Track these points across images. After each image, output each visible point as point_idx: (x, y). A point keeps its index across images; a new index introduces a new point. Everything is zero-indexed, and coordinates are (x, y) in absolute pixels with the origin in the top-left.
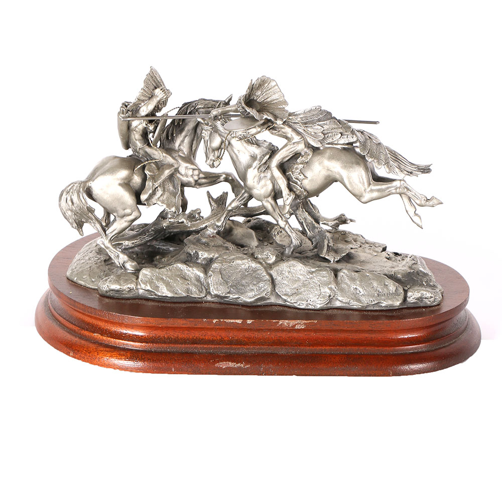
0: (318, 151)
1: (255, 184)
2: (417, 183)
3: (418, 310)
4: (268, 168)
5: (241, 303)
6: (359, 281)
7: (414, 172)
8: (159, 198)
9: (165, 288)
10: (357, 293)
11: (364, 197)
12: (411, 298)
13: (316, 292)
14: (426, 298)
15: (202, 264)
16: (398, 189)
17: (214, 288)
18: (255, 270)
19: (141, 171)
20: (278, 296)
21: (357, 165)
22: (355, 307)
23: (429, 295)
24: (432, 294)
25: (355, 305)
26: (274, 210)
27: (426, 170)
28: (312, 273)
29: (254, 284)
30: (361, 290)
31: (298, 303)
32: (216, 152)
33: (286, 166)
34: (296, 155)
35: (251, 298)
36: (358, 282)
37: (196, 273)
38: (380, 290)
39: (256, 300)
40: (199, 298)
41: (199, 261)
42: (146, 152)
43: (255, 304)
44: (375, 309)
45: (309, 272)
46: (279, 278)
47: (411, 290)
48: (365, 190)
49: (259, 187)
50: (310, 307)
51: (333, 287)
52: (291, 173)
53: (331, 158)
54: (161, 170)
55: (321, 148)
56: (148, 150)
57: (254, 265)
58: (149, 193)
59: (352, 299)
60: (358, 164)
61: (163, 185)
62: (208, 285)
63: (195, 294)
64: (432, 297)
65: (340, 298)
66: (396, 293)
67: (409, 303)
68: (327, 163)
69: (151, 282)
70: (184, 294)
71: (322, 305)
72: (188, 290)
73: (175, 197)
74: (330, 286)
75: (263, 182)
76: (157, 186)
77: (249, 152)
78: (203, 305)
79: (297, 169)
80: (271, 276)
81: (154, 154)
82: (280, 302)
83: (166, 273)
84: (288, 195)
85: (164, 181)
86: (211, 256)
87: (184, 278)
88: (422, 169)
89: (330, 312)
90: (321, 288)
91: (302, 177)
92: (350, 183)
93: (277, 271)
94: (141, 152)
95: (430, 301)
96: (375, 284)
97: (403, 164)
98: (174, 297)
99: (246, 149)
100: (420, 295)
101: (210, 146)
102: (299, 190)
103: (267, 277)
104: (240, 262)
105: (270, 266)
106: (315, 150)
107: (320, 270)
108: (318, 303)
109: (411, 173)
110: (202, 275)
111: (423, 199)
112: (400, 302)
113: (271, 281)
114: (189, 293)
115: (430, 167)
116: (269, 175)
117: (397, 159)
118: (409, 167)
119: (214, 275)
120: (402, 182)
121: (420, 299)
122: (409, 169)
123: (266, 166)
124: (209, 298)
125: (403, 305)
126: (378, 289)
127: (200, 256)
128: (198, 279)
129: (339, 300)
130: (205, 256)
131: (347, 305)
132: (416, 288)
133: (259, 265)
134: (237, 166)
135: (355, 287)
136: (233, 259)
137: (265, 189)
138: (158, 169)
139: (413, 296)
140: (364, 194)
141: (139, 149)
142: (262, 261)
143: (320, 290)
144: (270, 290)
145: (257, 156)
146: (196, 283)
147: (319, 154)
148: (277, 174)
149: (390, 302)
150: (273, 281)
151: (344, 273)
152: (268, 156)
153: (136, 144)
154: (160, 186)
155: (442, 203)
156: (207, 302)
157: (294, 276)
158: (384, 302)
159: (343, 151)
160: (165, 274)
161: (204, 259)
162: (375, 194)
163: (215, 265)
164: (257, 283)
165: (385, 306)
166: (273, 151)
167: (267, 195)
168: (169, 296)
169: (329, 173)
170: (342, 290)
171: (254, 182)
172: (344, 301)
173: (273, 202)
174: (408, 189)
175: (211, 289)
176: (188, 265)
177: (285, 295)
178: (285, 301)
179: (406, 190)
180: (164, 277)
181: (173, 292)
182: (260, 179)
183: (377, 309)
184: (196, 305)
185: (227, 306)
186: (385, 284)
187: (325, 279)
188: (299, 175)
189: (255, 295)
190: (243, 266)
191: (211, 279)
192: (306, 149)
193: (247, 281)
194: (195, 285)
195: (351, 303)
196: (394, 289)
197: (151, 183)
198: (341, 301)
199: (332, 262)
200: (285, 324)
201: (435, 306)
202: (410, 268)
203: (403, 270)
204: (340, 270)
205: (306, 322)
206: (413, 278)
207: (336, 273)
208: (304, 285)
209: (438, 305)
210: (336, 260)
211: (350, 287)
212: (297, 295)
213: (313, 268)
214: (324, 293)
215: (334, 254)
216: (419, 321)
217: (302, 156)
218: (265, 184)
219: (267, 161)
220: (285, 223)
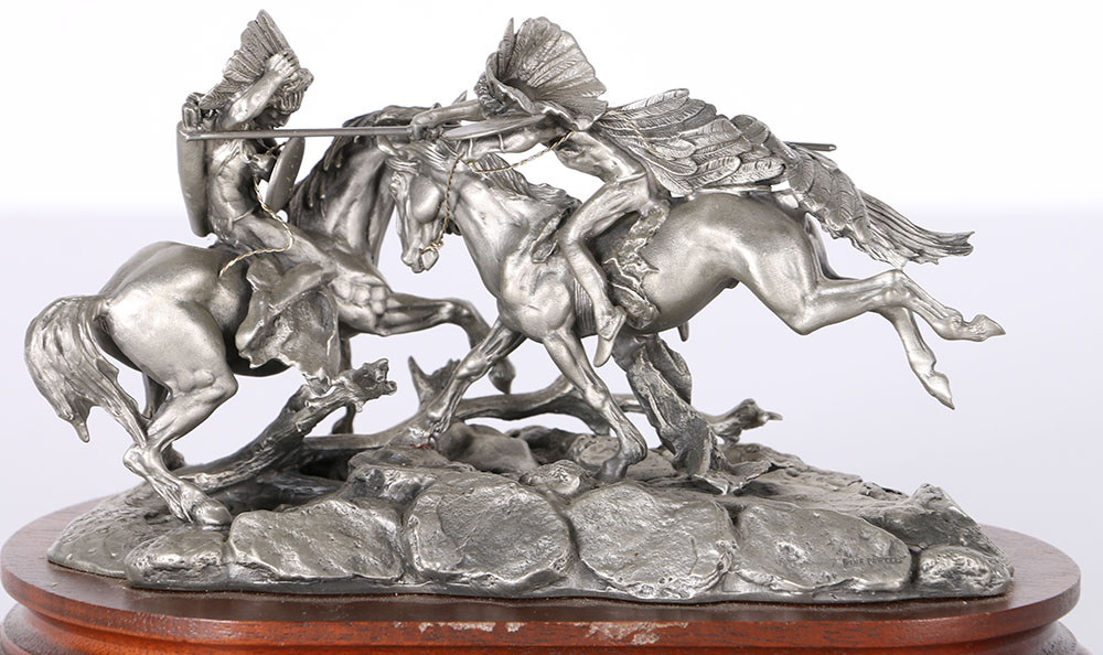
0: (683, 206)
1: (526, 293)
3: (945, 600)
4: (559, 251)
5: (491, 591)
6: (795, 530)
7: (928, 250)
8: (283, 345)
9: (296, 558)
10: (790, 561)
11: (802, 315)
12: (931, 571)
13: (686, 558)
14: (969, 573)
15: (392, 501)
16: (888, 293)
17: (423, 553)
18: (527, 509)
19: (237, 277)
20: (588, 573)
21: (782, 233)
22: (786, 594)
23: (974, 565)
24: (983, 562)
25: (787, 588)
26: (575, 363)
27: (959, 246)
28: (673, 513)
29: (525, 543)
30: (801, 552)
31: (639, 588)
32: (427, 228)
33: (602, 242)
34: (629, 217)
35: (516, 575)
36: (792, 533)
37: (377, 522)
38: (850, 551)
39: (530, 580)
40: (384, 582)
41: (386, 494)
42: (250, 232)
43: (526, 594)
44: (838, 599)
45: (667, 512)
46: (589, 528)
47: (928, 552)
48: (803, 298)
49: (534, 300)
50: (670, 596)
51: (728, 543)
52: (615, 260)
53: (716, 219)
54: (288, 274)
55: (691, 198)
56: (257, 226)
57: (524, 496)
58: (258, 327)
59: (778, 573)
60: (784, 230)
61: (292, 313)
62: (408, 547)
63: (375, 569)
64: (984, 571)
65: (746, 573)
66: (891, 558)
67: (925, 585)
68: (705, 231)
69: (260, 544)
70: (347, 573)
71: (700, 591)
72: (355, 562)
73: (325, 345)
74: (719, 542)
75: (544, 289)
76: (277, 312)
77: (507, 213)
78: (396, 599)
79: (630, 248)
80: (569, 522)
81: (270, 237)
82: (593, 588)
83: (300, 522)
84: (609, 313)
85: (295, 305)
86: (416, 480)
87: (345, 532)
88: (947, 243)
89: (722, 607)
90: (697, 548)
91: (642, 268)
92: (766, 278)
93: (584, 511)
94: (238, 232)
95: (979, 583)
96: (837, 537)
97: (900, 230)
98: (320, 580)
99: (502, 208)
100: (951, 564)
101: (412, 213)
102: (635, 302)
103: (560, 523)
104: (489, 490)
105: (567, 500)
106: (676, 204)
107: (695, 506)
108: (692, 586)
109: (921, 253)
110: (391, 526)
111: (953, 319)
112: (901, 579)
113: (568, 533)
114: (357, 570)
115: (969, 241)
116: (559, 268)
117: (883, 218)
118: (915, 238)
119: (423, 523)
120: (898, 275)
121: (954, 575)
122: (916, 241)
123: (553, 246)
124: (410, 583)
125: (909, 593)
126: (845, 548)
127: (387, 482)
128: (381, 535)
129: (744, 578)
130: (399, 481)
131: (765, 590)
132: (943, 548)
133: (535, 497)
134: (480, 252)
135: (784, 544)
136: (472, 485)
137: (550, 303)
138: (282, 273)
139: (935, 567)
140: (802, 309)
141: (234, 223)
142: (544, 488)
143: (695, 552)
144: (565, 553)
145: (528, 223)
146: (378, 545)
147: (686, 211)
148: (581, 261)
149: (877, 580)
150: (573, 535)
151: (755, 512)
152: (554, 223)
153: (226, 210)
154: (283, 314)
155: (1002, 332)
156: (403, 594)
157: (628, 521)
158: (862, 580)
159: (746, 202)
160: (297, 526)
161: (398, 487)
162: (830, 309)
163: (425, 500)
164: (533, 540)
165: (866, 592)
166: (568, 210)
167: (555, 320)
168: (306, 577)
169: (713, 256)
170: (751, 553)
171: (522, 288)
172: (757, 579)
173: (572, 343)
174: (914, 294)
175: (416, 556)
176: (356, 504)
177: (605, 568)
178: (607, 583)
179: (908, 294)
180: (294, 532)
181: (317, 566)
182: (538, 281)
183: (844, 599)
184: (375, 599)
185: (455, 600)
186: (861, 537)
187: (707, 525)
188: (635, 265)
189: (529, 569)
190: (496, 500)
191: (416, 532)
192: (650, 203)
193: (506, 535)
194: (375, 551)
195: (775, 585)
196: (887, 546)
197: (261, 303)
198: (749, 581)
199: (725, 493)
200: (607, 632)
201: (993, 596)
202: (926, 506)
203: (908, 510)
204: (745, 508)
205: (659, 626)
206: (933, 528)
207: (735, 514)
208: (653, 543)
209: (1001, 595)
210: (734, 488)
211: (770, 544)
212: (637, 567)
213: (675, 502)
214: (704, 560)
215: (728, 476)
216: (953, 625)
217: (643, 219)
218: (551, 295)
219: (554, 232)
220: (602, 396)
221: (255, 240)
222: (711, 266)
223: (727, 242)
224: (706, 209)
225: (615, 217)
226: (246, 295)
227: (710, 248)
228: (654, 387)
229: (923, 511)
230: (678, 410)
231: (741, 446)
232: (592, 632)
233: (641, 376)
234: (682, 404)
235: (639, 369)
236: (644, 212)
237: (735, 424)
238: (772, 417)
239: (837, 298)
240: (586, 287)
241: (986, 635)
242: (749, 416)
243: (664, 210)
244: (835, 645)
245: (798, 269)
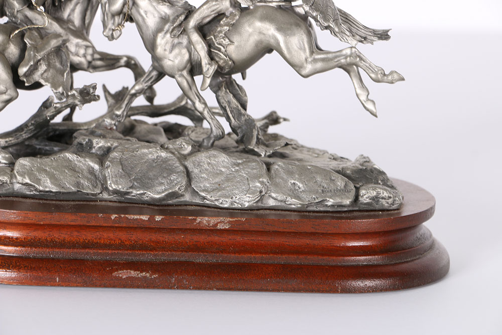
0: (247, 11)
1: (167, 53)
2: (373, 52)
3: (370, 211)
4: (184, 32)
5: (146, 201)
6: (298, 175)
7: (368, 37)
8: (42, 74)
9: (48, 181)
10: (295, 190)
11: (305, 68)
12: (365, 197)
13: (244, 187)
14: (383, 198)
15: (97, 155)
16: (348, 58)
17: (112, 181)
18: (165, 161)
19: (19, 39)
20: (195, 193)
21: (297, 26)
22: (293, 206)
23: (386, 194)
24: (390, 193)
25: (294, 203)
26: (191, 88)
27: (384, 35)
28: (238, 165)
29: (164, 177)
30: (301, 185)
31: (221, 201)
32: (116, 18)
33: (206, 28)
34: (220, 16)
35: (159, 193)
36: (297, 176)
37: (89, 164)
38: (325, 186)
39: (167, 195)
40: (93, 195)
41: (94, 151)
42: (26, 17)
43: (164, 202)
44: (318, 209)
45: (235, 164)
46: (196, 171)
47: (364, 187)
48: (306, 60)
49: (171, 56)
50: (236, 206)
51: (265, 180)
52: (212, 37)
53: (264, 18)
54: (45, 39)
55: (251, 7)
56: (29, 13)
57: (164, 154)
58: (30, 65)
59: (289, 195)
60: (298, 25)
61: (47, 59)
62: (105, 178)
63: (88, 188)
64: (390, 197)
65: (274, 195)
66: (346, 189)
67: (361, 204)
68: (258, 24)
69: (30, 174)
70: (74, 189)
71: (251, 203)
72: (78, 184)
73: (63, 75)
74: (261, 180)
75: (176, 51)
76: (39, 58)
77: (158, 12)
78: (99, 203)
79: (220, 32)
80: (186, 168)
81: (36, 19)
82: (198, 201)
83: (50, 164)
84: (209, 64)
85: (49, 54)
86: (109, 144)
87: (73, 169)
88: (378, 34)
89: (261, 212)
90: (250, 182)
91: (226, 42)
92: (288, 49)
93: (193, 163)
94: (20, 16)
95: (388, 203)
96: (319, 179)
97: (355, 26)
98: (60, 192)
99: (156, 9)
100: (375, 194)
101: (109, 10)
102: (222, 59)
103: (181, 168)
104: (146, 151)
105: (185, 157)
106: (244, 11)
107: (249, 162)
108: (247, 201)
109: (365, 38)
110: (96, 167)
111: (380, 72)
112: (350, 200)
113: (186, 173)
114: (79, 188)
115: (389, 33)
116: (185, 41)
117: (347, 20)
118: (363, 31)
119: (113, 166)
120: (353, 49)
121: (376, 199)
122: (363, 33)
123: (182, 29)
124: (105, 196)
125: (353, 207)
126: (323, 184)
127: (95, 145)
128: (91, 171)
129: (273, 198)
130: (100, 145)
131: (283, 204)
132: (370, 185)
133: (169, 155)
134: (144, 31)
135: (293, 181)
136: (138, 148)
137: (179, 58)
138: (42, 38)
139: (366, 195)
140: (305, 65)
141: (18, 11)
142: (174, 151)
143: (249, 184)
144: (184, 183)
145: (169, 17)
146: (89, 176)
147: (249, 14)
148: (196, 37)
149: (338, 200)
150: (188, 174)
151: (279, 165)
152: (182, 18)
153: (14, 5)
154: (43, 59)
155: (403, 79)
156: (102, 201)
157: (215, 168)
158: (331, 200)
159: (279, 10)
160: (49, 165)
161: (100, 148)
162: (319, 65)
163: (114, 155)
164: (169, 176)
165: (333, 206)
166: (189, 11)
167: (181, 67)
168: (54, 191)
169: (262, 36)
170: (276, 185)
171: (165, 50)
172: (279, 198)
173: (189, 78)
174: (361, 59)
175: (109, 182)
176: (79, 155)
177: (204, 191)
178: (204, 198)
179: (358, 59)
180: (47, 168)
181: (59, 186)
182: (173, 47)
183: (322, 209)
184: (88, 203)
185: (128, 205)
186: (331, 179)
187: (255, 171)
188: (222, 40)
189: (166, 190)
190: (150, 156)
191: (109, 170)
192: (231, 9)
193: (154, 173)
194: (88, 179)
195: (288, 201)
196: (343, 184)
197: (32, 53)
198: (275, 199)
199: (263, 156)
200: (205, 222)
201: (394, 210)
202: (362, 165)
203: (353, 167)
204: (273, 163)
205: (231, 220)
206: (365, 176)
207: (269, 166)
208: (228, 180)
209: (398, 209)
210: (268, 154)
211: (286, 181)
212: (219, 191)
213: (239, 159)
214: (253, 188)
215: (265, 148)
216: (375, 223)
217: (227, 17)
218: (180, 54)
219: (182, 22)
220: (203, 106)
221: (28, 20)
222: (261, 42)
223: (269, 31)
224: (259, 13)
225: (213, 16)
226: (23, 49)
227: (260, 33)
228: (229, 102)
229: (361, 167)
230: (240, 114)
231: (269, 134)
232: (197, 221)
233: (223, 96)
234: (243, 111)
235: (222, 93)
236: (227, 14)
237: (266, 123)
238: (285, 120)
239: (323, 60)
240: (198, 50)
241: (391, 229)
242: (273, 119)
243: (237, 13)
244: (317, 231)
245: (304, 45)
